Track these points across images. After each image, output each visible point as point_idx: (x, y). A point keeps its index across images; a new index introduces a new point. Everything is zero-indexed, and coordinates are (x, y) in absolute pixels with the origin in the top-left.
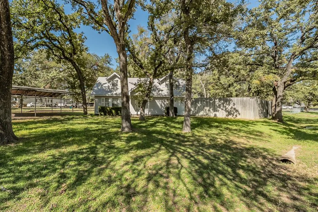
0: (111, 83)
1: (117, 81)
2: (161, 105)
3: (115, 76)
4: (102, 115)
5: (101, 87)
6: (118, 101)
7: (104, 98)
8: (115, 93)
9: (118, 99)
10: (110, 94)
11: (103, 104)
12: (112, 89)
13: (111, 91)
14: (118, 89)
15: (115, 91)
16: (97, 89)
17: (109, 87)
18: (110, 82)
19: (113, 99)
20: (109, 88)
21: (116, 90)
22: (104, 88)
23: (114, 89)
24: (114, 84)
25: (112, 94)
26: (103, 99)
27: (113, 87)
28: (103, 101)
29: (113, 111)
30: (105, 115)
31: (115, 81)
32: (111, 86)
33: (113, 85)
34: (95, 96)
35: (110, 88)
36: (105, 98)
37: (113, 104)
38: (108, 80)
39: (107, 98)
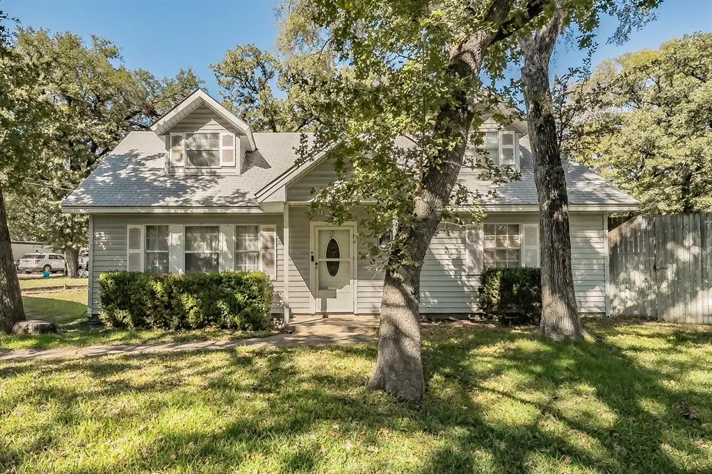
0: (181, 147)
1: (216, 135)
2: (458, 262)
3: (203, 113)
4: (119, 326)
5: (134, 170)
6: (217, 238)
7: (142, 228)
8: (199, 195)
9: (215, 229)
10: (171, 201)
11: (134, 258)
12: (187, 177)
13: (179, 189)
14: (219, 177)
15: (204, 188)
16: (108, 180)
17: (171, 168)
18: (176, 141)
19: (188, 230)
20: (171, 175)
21: (210, 181)
22: (147, 175)
23: (195, 177)
24: (200, 152)
25: (186, 201)
26: (135, 233)
27: (193, 170)
28: (135, 245)
29: (188, 302)
30: (140, 324)
31: (205, 135)
32: (182, 163)
33: (195, 156)
34: (94, 216)
35: (180, 173)
36: (148, 228)
37: (190, 260)
38: (167, 133)
39: (157, 226)
